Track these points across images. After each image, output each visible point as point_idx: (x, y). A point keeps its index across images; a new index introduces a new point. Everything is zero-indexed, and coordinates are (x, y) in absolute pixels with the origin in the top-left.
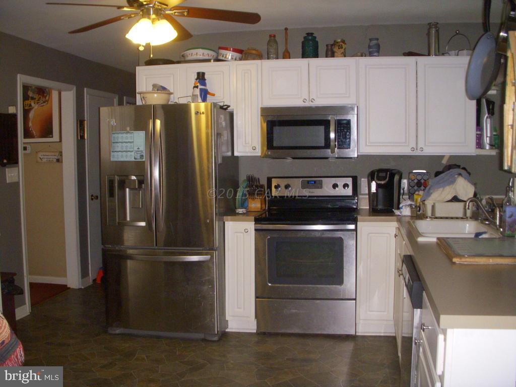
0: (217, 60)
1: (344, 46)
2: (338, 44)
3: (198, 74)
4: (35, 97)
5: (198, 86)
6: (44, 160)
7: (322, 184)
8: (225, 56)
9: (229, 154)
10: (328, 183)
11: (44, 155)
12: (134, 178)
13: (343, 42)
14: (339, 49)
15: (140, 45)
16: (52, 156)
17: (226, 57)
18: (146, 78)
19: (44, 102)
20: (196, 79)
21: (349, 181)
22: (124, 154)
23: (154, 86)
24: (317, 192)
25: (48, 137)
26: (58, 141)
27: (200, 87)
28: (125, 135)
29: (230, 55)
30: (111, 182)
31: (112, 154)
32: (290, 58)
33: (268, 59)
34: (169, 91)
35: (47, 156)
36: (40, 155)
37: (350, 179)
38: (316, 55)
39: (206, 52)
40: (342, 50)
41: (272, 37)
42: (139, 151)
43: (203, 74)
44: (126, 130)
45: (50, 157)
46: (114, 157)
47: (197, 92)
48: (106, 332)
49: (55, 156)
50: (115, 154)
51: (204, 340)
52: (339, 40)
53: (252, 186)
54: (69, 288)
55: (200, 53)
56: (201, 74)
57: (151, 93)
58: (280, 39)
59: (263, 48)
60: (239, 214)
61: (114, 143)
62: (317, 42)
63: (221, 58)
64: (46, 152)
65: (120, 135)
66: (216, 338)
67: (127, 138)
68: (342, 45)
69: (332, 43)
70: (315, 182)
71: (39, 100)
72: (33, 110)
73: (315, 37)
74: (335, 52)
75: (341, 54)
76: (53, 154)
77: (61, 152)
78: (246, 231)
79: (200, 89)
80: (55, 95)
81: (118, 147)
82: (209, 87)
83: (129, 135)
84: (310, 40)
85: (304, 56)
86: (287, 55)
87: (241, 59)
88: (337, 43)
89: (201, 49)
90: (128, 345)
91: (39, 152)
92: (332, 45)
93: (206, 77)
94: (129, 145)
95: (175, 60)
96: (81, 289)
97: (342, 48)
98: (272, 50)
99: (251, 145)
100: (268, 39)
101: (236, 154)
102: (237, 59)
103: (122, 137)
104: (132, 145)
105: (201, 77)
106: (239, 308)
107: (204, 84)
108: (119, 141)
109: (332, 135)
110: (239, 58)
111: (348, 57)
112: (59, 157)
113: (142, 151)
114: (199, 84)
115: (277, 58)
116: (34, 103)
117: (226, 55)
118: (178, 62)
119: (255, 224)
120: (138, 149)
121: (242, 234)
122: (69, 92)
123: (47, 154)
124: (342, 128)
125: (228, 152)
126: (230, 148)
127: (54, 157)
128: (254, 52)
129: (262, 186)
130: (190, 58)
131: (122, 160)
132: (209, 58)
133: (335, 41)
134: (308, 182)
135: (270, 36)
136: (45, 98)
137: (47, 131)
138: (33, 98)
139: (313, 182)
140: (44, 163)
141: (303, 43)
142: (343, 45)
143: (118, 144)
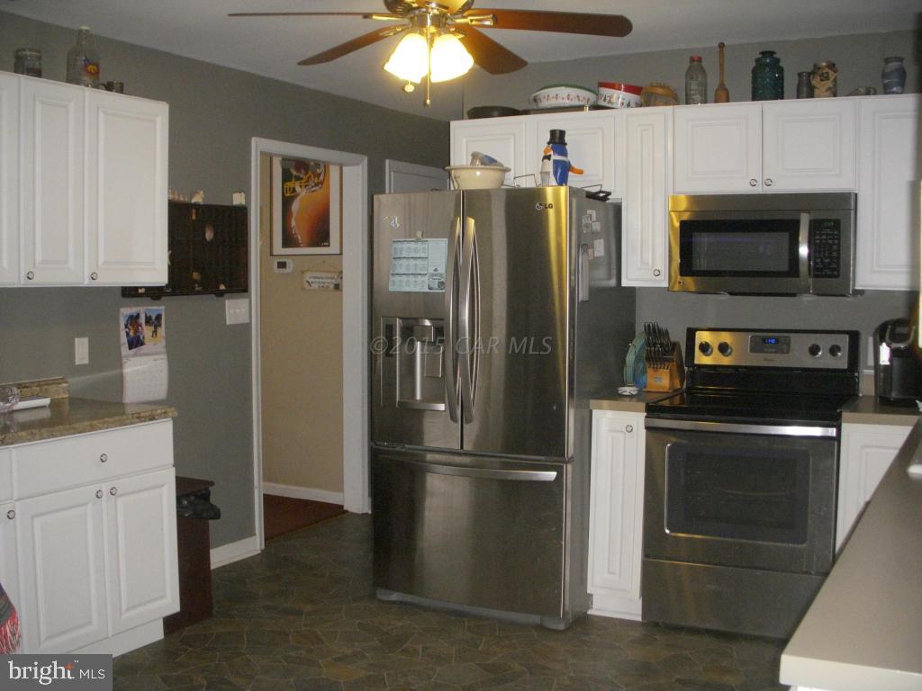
0: (596, 107)
1: (832, 75)
2: (820, 72)
3: (553, 133)
4: (301, 176)
5: (550, 156)
6: (315, 286)
7: (789, 345)
8: (608, 99)
9: (613, 282)
10: (800, 345)
11: (314, 278)
12: (427, 323)
13: (832, 66)
14: (822, 80)
15: (407, 83)
16: (327, 278)
17: (610, 102)
18: (467, 142)
19: (316, 185)
20: (549, 143)
21: (844, 341)
22: (412, 279)
23: (475, 156)
24: (780, 361)
25: (321, 246)
26: (338, 252)
27: (555, 157)
28: (413, 245)
29: (619, 96)
30: (390, 330)
31: (391, 278)
32: (728, 101)
33: (687, 103)
34: (502, 165)
35: (319, 278)
36: (308, 276)
37: (847, 338)
38: (778, 94)
39: (574, 92)
40: (829, 84)
41: (696, 62)
42: (436, 275)
43: (562, 133)
44: (415, 236)
45: (323, 281)
46: (394, 285)
47: (549, 166)
48: (373, 596)
49: (331, 278)
50: (397, 278)
51: (540, 628)
52: (824, 64)
53: (654, 345)
54: (347, 511)
55: (563, 95)
56: (558, 132)
57: (468, 169)
58: (710, 64)
59: (678, 83)
60: (622, 396)
61: (394, 258)
62: (781, 70)
63: (601, 103)
64: (316, 271)
65: (405, 246)
66: (562, 627)
67: (416, 250)
68: (827, 73)
69: (809, 71)
70: (777, 340)
71: (308, 181)
72: (299, 198)
73: (778, 60)
74: (815, 87)
75: (827, 90)
76: (329, 275)
77: (341, 272)
78: (630, 429)
79: (554, 161)
80: (334, 173)
81: (402, 267)
82: (573, 158)
83: (419, 245)
84: (767, 65)
85: (756, 96)
86: (723, 96)
87: (639, 105)
88: (819, 68)
89: (563, 88)
90: (400, 624)
91: (307, 271)
92: (809, 74)
93: (567, 139)
94: (419, 262)
95: (521, 109)
96: (367, 514)
97: (828, 78)
98: (694, 86)
99: (653, 265)
100: (689, 65)
101: (625, 283)
102: (632, 104)
103: (408, 248)
104: (426, 263)
105: (558, 140)
106: (613, 573)
107: (564, 153)
108: (403, 256)
109: (804, 251)
110: (636, 103)
111: (841, 96)
112: (338, 281)
113: (441, 275)
114: (552, 153)
115: (705, 101)
116: (301, 187)
117: (611, 97)
118: (526, 112)
119: (646, 417)
120: (436, 270)
121: (622, 435)
122: (356, 167)
123: (319, 275)
124: (824, 237)
125: (610, 278)
126: (614, 272)
127: (330, 281)
128: (660, 91)
129: (675, 345)
130: (545, 104)
131: (407, 289)
132: (581, 103)
133: (815, 66)
134: (764, 340)
135: (692, 60)
136: (318, 178)
137: (320, 234)
138: (298, 179)
139: (773, 341)
140: (315, 290)
141: (754, 71)
142: (831, 73)
143: (400, 262)
